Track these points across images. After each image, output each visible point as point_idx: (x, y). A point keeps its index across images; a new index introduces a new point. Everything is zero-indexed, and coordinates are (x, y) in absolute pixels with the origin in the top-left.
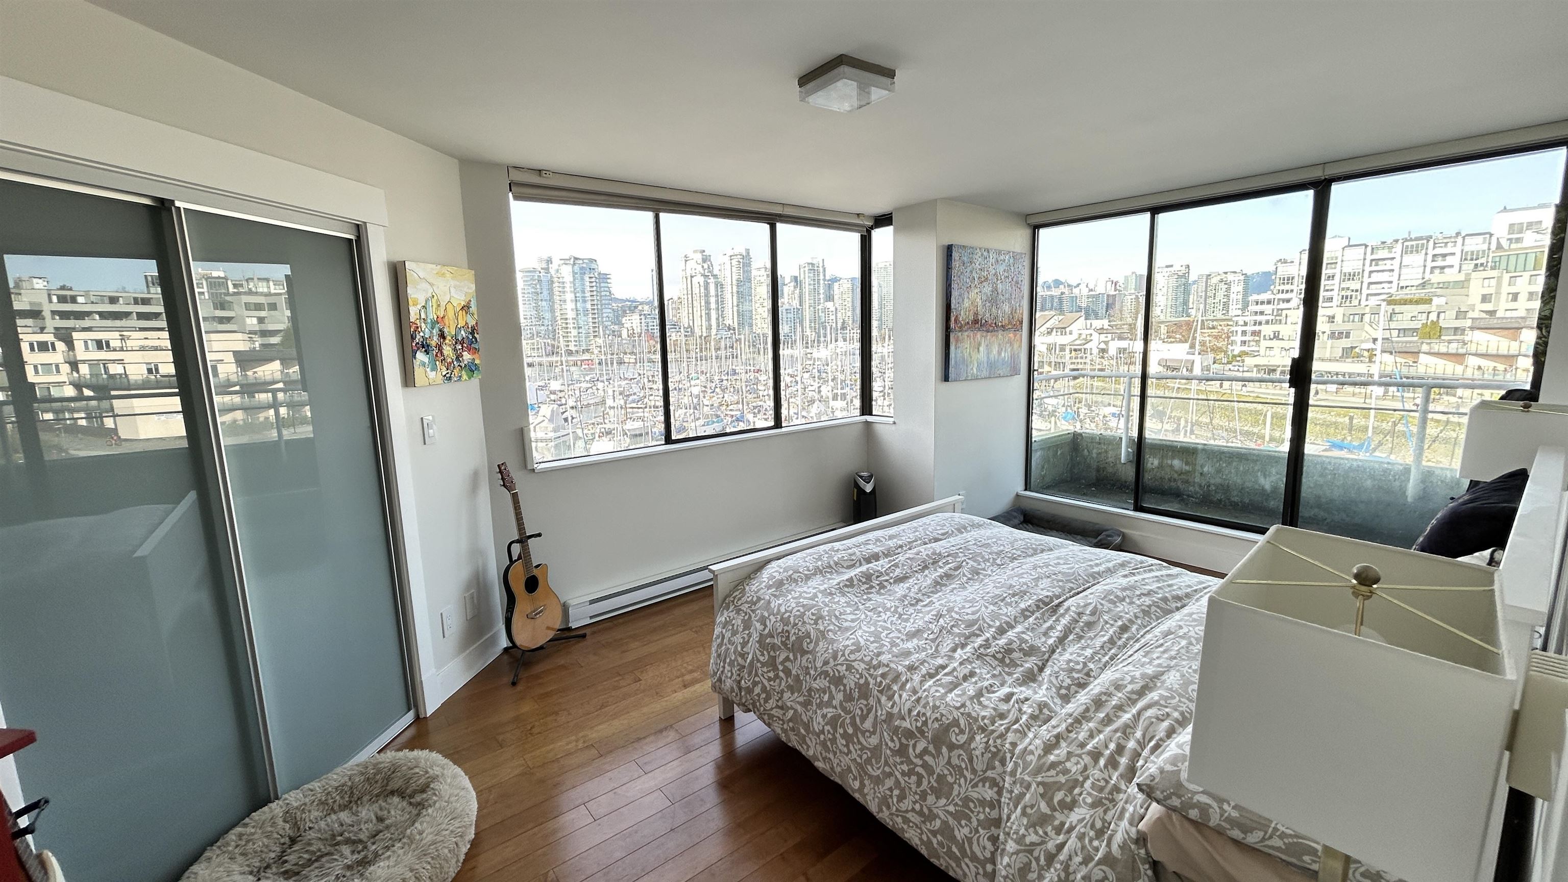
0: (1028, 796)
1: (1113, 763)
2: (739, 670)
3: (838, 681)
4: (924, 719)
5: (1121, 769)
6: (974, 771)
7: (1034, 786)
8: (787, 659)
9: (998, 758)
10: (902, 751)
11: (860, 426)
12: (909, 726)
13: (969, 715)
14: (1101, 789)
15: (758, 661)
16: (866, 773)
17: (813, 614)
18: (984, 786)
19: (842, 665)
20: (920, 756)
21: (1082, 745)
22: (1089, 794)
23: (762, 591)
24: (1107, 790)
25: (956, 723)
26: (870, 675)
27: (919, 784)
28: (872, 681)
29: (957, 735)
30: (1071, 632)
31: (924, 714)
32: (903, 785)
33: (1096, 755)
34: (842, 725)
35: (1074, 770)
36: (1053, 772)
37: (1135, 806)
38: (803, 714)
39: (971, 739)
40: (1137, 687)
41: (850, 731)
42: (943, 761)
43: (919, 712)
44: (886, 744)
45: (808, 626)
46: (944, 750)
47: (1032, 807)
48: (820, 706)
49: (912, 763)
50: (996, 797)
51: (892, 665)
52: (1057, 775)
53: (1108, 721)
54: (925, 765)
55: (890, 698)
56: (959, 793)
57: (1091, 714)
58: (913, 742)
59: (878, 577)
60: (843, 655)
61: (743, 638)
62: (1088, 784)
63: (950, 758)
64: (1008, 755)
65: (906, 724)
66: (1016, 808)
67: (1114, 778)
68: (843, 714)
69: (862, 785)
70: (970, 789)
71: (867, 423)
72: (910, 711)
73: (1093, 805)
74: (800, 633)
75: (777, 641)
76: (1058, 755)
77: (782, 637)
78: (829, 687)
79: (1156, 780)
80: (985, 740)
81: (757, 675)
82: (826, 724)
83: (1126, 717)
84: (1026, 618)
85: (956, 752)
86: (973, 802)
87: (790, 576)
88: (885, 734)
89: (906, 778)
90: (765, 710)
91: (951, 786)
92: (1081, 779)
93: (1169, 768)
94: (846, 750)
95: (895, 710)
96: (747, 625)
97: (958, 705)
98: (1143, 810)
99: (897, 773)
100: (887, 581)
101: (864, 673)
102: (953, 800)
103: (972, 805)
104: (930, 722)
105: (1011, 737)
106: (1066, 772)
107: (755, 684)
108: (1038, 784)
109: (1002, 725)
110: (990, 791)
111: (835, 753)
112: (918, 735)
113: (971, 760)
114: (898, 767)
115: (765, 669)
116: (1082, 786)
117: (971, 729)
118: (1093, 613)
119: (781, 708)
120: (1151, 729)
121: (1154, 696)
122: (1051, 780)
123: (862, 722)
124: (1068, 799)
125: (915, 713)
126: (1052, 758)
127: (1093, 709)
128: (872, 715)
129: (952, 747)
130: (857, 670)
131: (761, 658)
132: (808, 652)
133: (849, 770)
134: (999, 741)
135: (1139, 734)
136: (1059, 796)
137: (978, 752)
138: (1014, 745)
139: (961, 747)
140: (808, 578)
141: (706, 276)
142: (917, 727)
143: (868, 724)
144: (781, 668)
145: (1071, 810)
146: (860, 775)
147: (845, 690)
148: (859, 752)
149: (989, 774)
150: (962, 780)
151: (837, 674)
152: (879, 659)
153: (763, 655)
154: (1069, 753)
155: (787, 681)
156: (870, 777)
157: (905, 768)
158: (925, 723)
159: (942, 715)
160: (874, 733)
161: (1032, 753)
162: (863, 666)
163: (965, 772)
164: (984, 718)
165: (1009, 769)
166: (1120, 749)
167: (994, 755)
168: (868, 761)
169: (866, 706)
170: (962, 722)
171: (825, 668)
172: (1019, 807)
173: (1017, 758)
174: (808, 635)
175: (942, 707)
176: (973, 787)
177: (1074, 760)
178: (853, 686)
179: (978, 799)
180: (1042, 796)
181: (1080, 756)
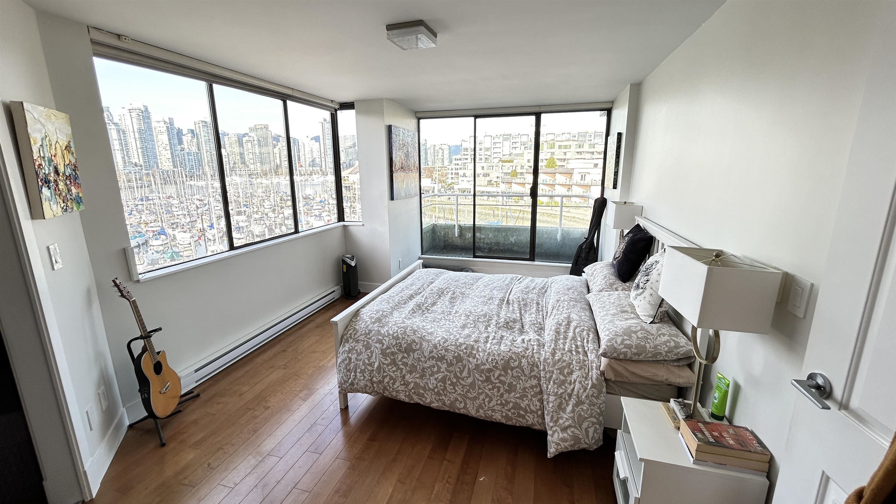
0: (554, 376)
1: (578, 352)
2: (370, 373)
3: (442, 358)
4: (496, 361)
5: (581, 353)
6: (525, 375)
7: (555, 371)
8: (403, 357)
9: (535, 366)
10: (488, 380)
11: (340, 229)
12: (489, 367)
13: (515, 353)
14: (580, 363)
15: (384, 364)
16: (467, 398)
17: (410, 330)
18: (531, 380)
19: (441, 350)
20: (498, 378)
21: (564, 349)
22: (576, 366)
23: (370, 326)
24: (582, 362)
25: (511, 358)
26: (458, 350)
27: (499, 391)
28: (461, 353)
29: (513, 363)
30: (521, 310)
31: (495, 359)
32: (490, 395)
33: (570, 351)
34: (449, 379)
35: (567, 359)
36: (560, 363)
37: (596, 363)
38: (421, 382)
39: (520, 362)
40: (566, 322)
41: (455, 380)
42: (509, 377)
43: (492, 359)
44: (478, 380)
45: (411, 337)
46: (509, 371)
47: (557, 379)
48: (432, 375)
49: (494, 383)
50: (538, 382)
51: (467, 343)
52: (562, 363)
53: (565, 338)
54: (501, 382)
55: (474, 357)
56: (520, 387)
57: (558, 337)
58: (493, 373)
59: (423, 305)
60: (440, 345)
61: (368, 355)
62: (574, 362)
63: (512, 374)
64: (539, 363)
65: (487, 366)
66: (550, 382)
67: (581, 357)
68: (448, 374)
69: (466, 404)
70: (525, 384)
71: (344, 226)
72: (487, 360)
73: (580, 369)
74: (409, 342)
75: (394, 350)
76: (558, 356)
77: (397, 347)
78: (436, 364)
79: (607, 350)
80: (526, 360)
81: (384, 372)
82: (439, 382)
83: (571, 334)
84: (501, 308)
85: (515, 371)
86: (527, 388)
87: (382, 314)
88: (476, 375)
89: (492, 391)
90: (393, 389)
91: (516, 386)
92: (571, 362)
93: (609, 344)
94: (453, 391)
95: (479, 362)
96: (367, 347)
97: (508, 350)
98: (599, 364)
99: (486, 391)
100: (428, 306)
101: (456, 350)
102: (518, 391)
103: (527, 390)
104: (499, 361)
105: (536, 356)
106: (565, 361)
107: (384, 377)
108: (557, 370)
109: (530, 352)
110: (534, 381)
111: (445, 395)
112: (495, 369)
113: (523, 371)
114: (486, 388)
115: (390, 367)
116: (573, 364)
117: (519, 359)
118: (523, 300)
119: (404, 384)
120: (582, 336)
121: (573, 324)
122: (561, 366)
123: (461, 374)
124: (570, 371)
125: (490, 360)
126: (557, 358)
127: (557, 335)
128: (466, 369)
129: (512, 369)
130: (452, 350)
131: (386, 362)
132: (416, 350)
133: (457, 400)
134: (532, 359)
135: (579, 339)
136: (566, 371)
137: (525, 367)
138: (539, 358)
139: (517, 367)
140: (391, 313)
142: (493, 366)
143: (465, 374)
144: (400, 363)
145: (572, 374)
146: (464, 400)
147: (447, 362)
148: (461, 389)
149: (533, 374)
150: (521, 381)
151: (440, 356)
152: (459, 341)
153: (386, 360)
154: (561, 354)
155: (406, 369)
156: (470, 398)
157: (490, 386)
158: (497, 363)
159: (504, 357)
160: (469, 377)
161: (548, 359)
162: (453, 347)
163: (521, 377)
164: (521, 352)
165: (541, 369)
166: (577, 346)
167: (533, 365)
168: (468, 391)
169: (462, 365)
170: (513, 356)
171: (431, 355)
172: (551, 382)
173: (543, 363)
174: (414, 341)
175: (502, 353)
176: (526, 382)
177: (565, 355)
178: (452, 358)
179: (530, 387)
180: (560, 373)
181: (566, 353)
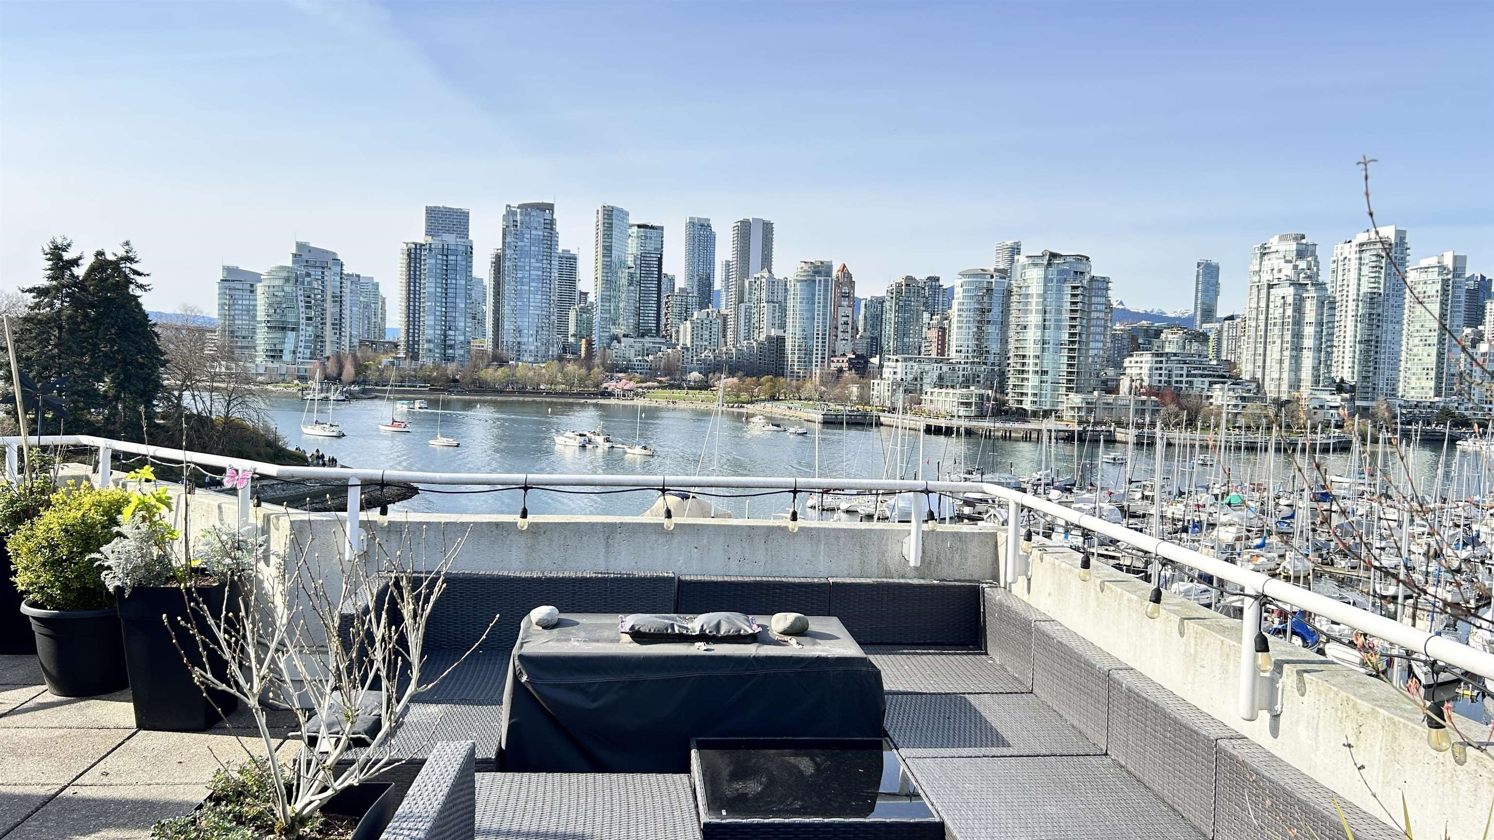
141: (1299, 286)
